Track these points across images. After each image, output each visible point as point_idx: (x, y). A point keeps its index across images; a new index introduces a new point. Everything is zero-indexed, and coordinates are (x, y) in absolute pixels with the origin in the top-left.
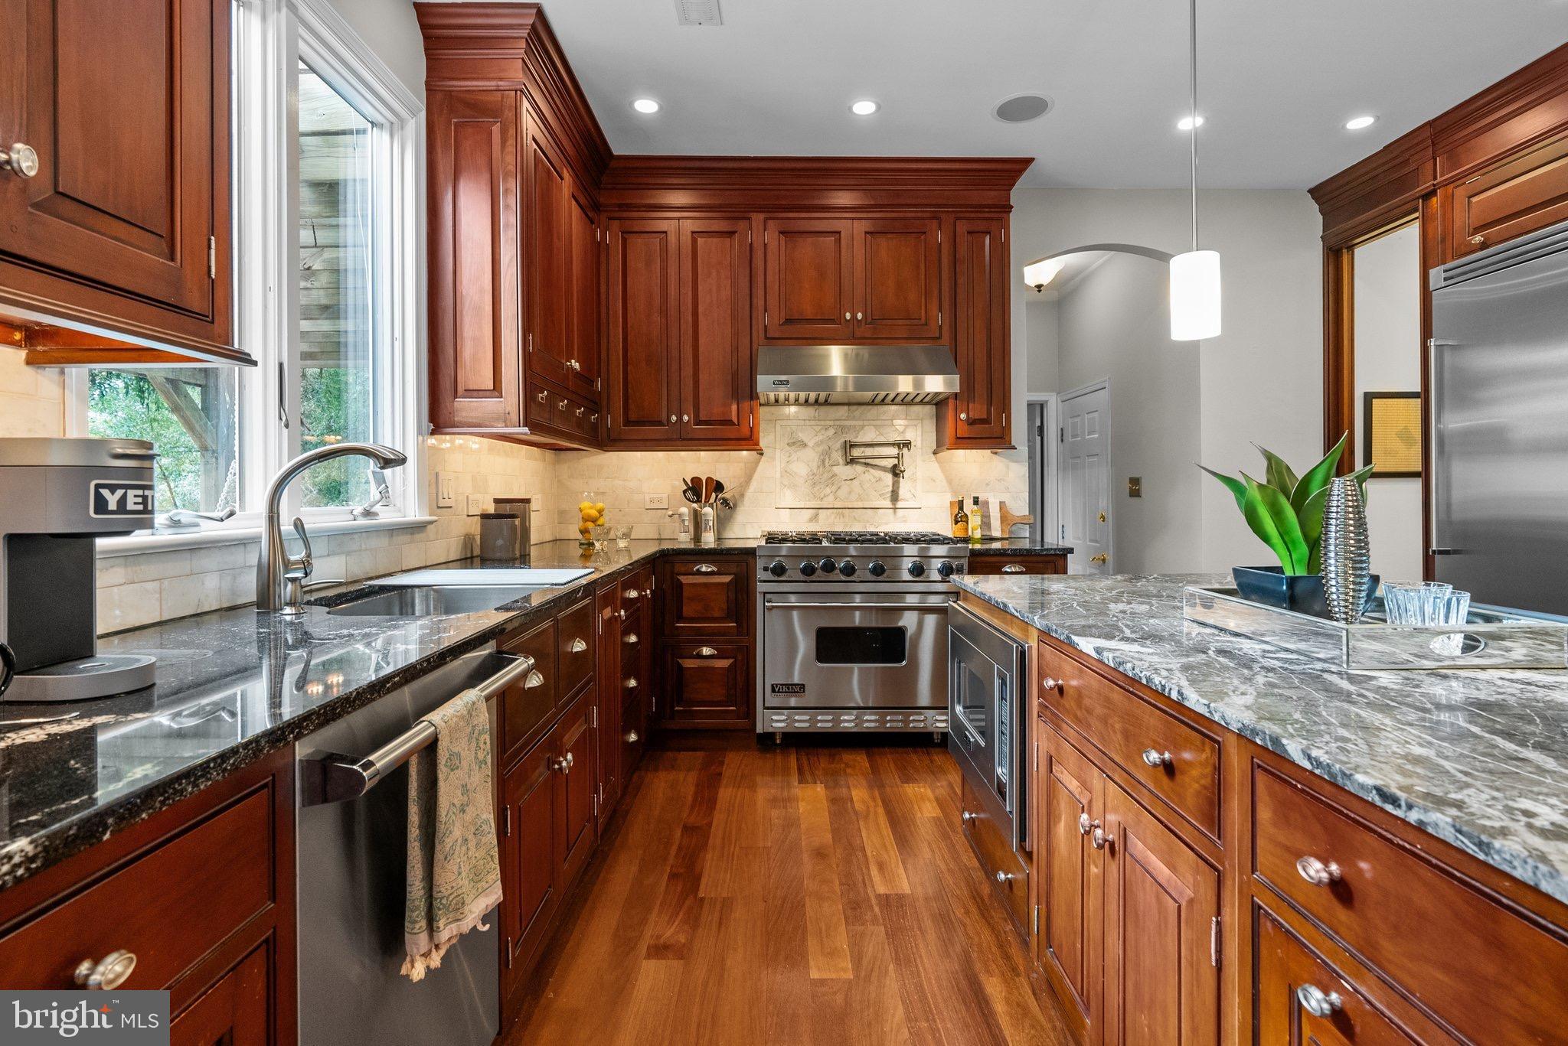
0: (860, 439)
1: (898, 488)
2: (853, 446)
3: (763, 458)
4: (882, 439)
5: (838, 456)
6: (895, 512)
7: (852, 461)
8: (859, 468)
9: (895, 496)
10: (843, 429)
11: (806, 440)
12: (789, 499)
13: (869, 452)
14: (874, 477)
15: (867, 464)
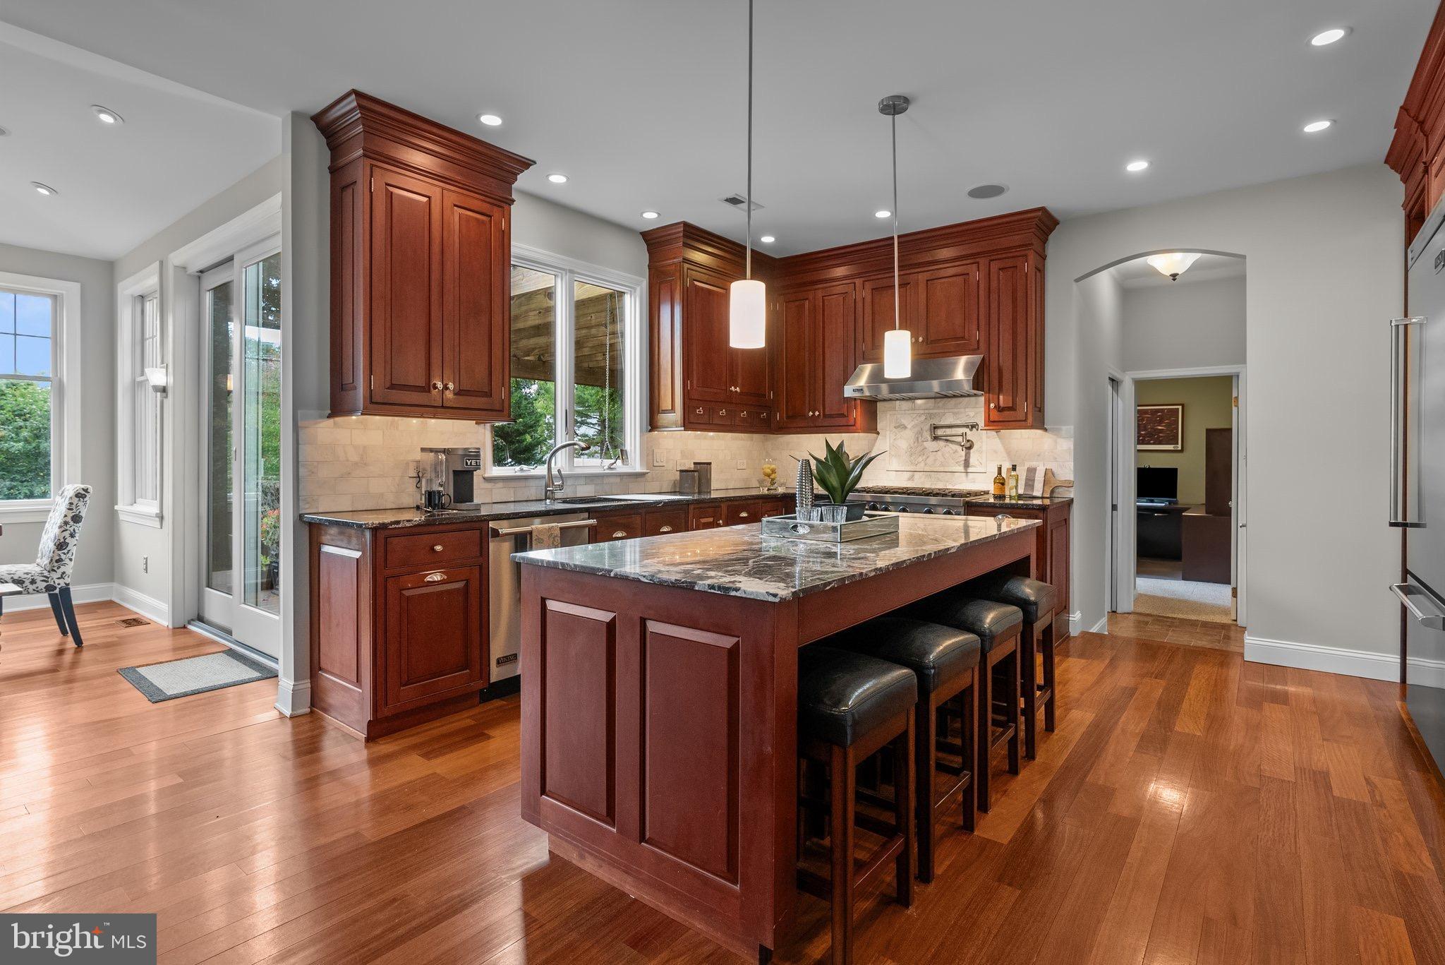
0: (942, 423)
1: (969, 457)
2: (936, 428)
3: (880, 437)
4: (958, 422)
5: (927, 435)
6: (967, 475)
7: (936, 438)
8: (942, 443)
9: (967, 464)
10: (931, 416)
11: (906, 425)
12: (895, 465)
13: (949, 431)
14: (952, 450)
15: (947, 440)
